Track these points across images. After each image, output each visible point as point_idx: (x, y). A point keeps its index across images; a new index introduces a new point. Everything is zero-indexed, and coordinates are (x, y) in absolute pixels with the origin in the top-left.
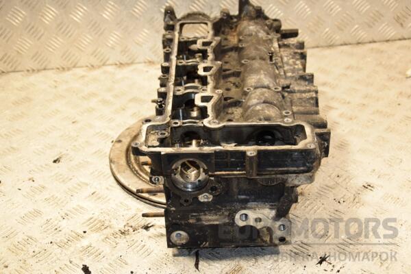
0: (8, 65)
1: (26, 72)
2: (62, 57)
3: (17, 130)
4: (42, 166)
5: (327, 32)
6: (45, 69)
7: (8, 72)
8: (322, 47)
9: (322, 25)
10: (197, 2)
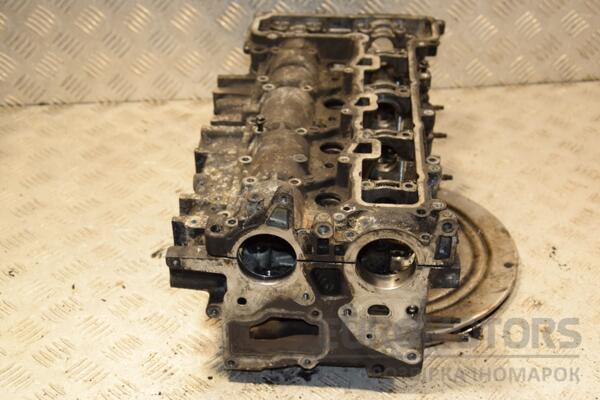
0: (72, 93)
1: (98, 104)
2: (154, 83)
3: (93, 200)
4: (134, 262)
5: (563, 60)
6: (127, 101)
7: (71, 104)
8: (553, 82)
9: (557, 49)
10: (370, 3)
